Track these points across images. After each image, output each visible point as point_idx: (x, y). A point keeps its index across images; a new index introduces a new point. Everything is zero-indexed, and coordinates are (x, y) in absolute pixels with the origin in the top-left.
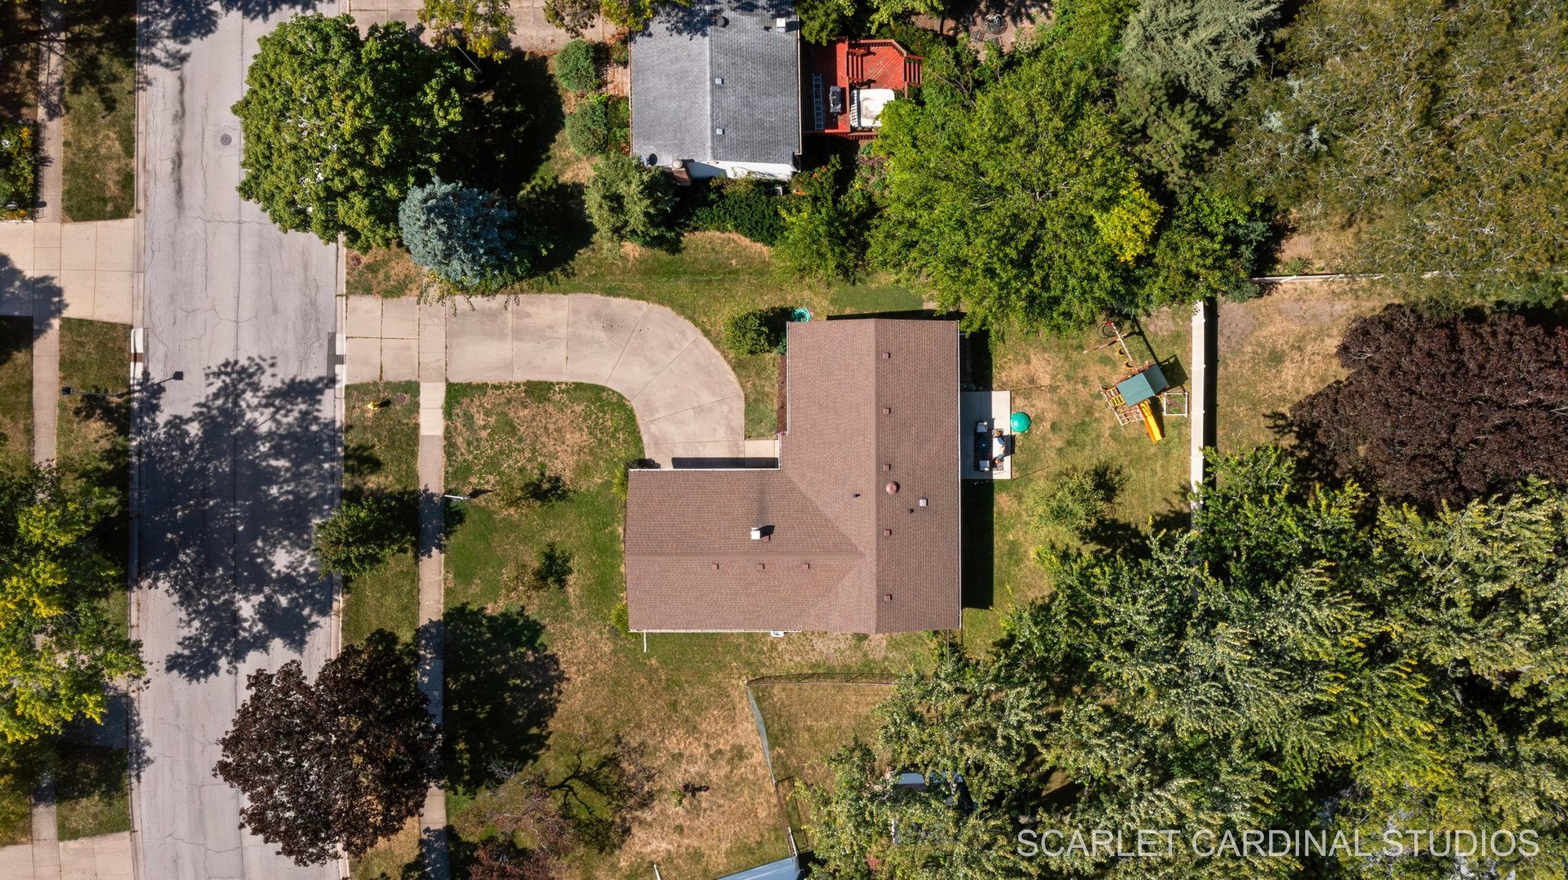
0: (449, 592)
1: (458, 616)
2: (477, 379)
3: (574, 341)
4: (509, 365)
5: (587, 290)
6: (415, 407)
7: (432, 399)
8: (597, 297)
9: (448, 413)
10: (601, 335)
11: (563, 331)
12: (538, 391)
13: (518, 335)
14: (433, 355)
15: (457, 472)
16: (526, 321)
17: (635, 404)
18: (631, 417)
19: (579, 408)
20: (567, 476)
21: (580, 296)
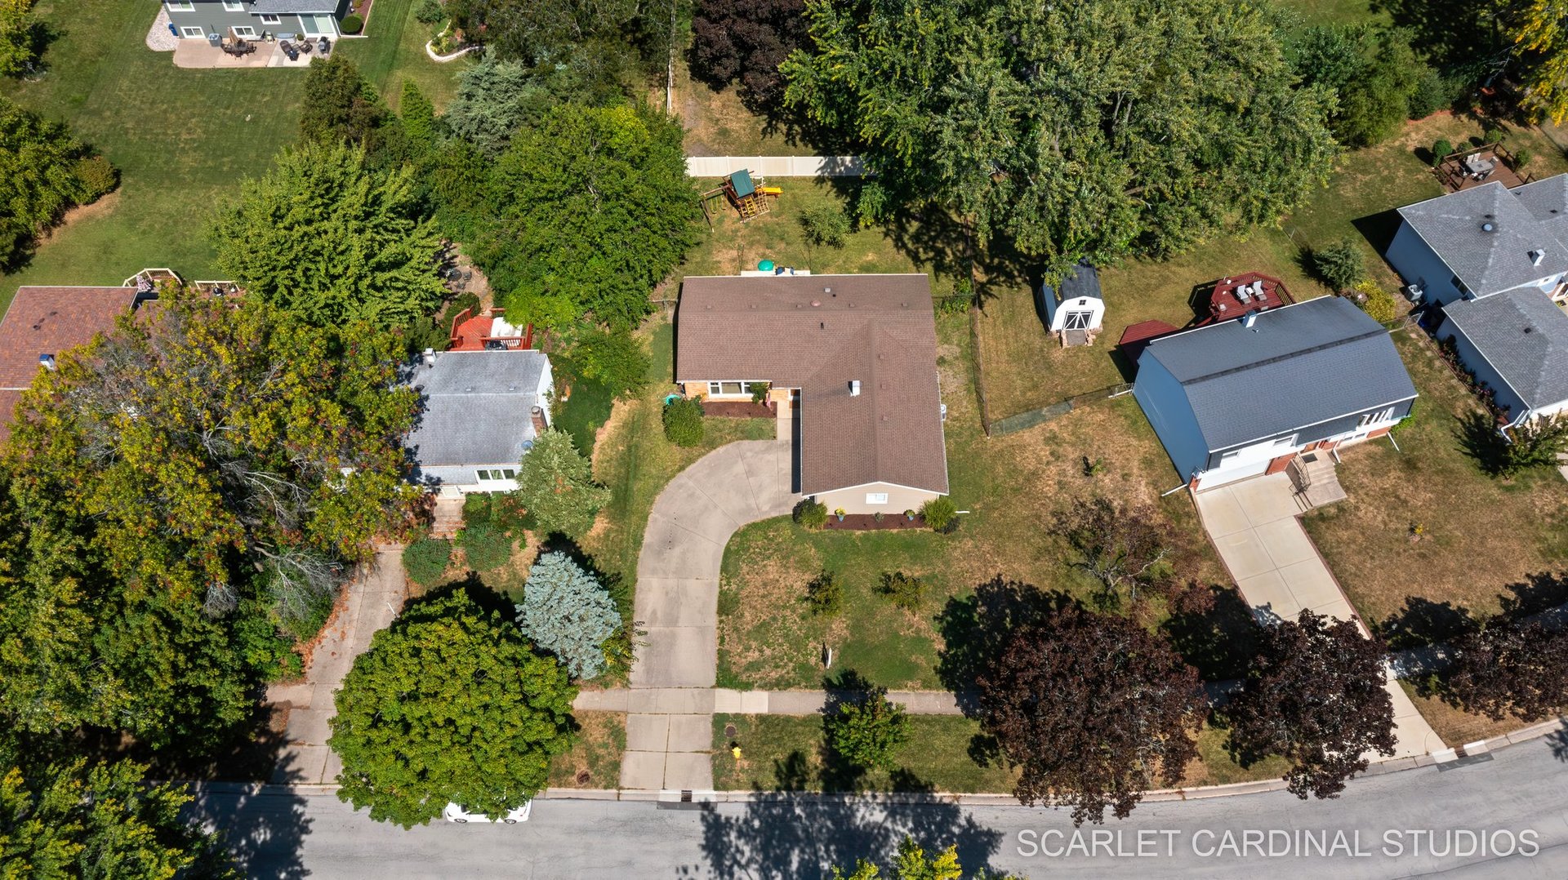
0: (927, 685)
1: (949, 676)
2: (714, 660)
3: (681, 572)
4: (702, 631)
5: (635, 562)
6: (740, 718)
7: (731, 702)
8: (641, 554)
9: (747, 686)
10: (677, 551)
11: (672, 582)
12: (726, 606)
13: (672, 620)
14: (686, 700)
15: (804, 677)
16: (659, 614)
17: (742, 523)
18: (754, 526)
19: (745, 569)
20: (809, 577)
21: (639, 568)
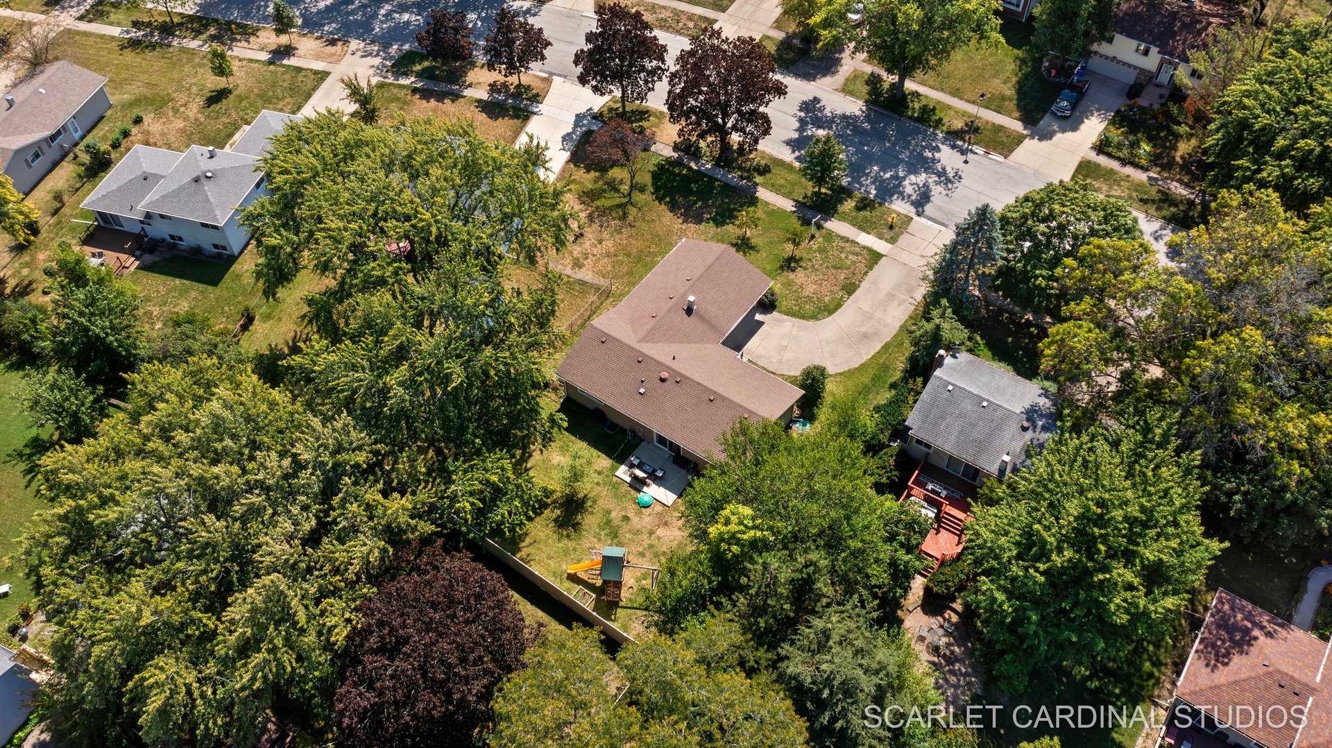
0: (767, 204)
1: (753, 201)
2: (876, 268)
3: (870, 316)
4: (875, 283)
5: (895, 336)
6: (880, 237)
7: (880, 246)
8: (889, 339)
9: (865, 248)
10: (863, 329)
11: (878, 314)
12: (850, 289)
13: (890, 296)
14: (904, 257)
15: (830, 236)
16: (896, 303)
17: (810, 323)
18: (803, 317)
19: (827, 299)
20: (792, 276)
21: (895, 332)
